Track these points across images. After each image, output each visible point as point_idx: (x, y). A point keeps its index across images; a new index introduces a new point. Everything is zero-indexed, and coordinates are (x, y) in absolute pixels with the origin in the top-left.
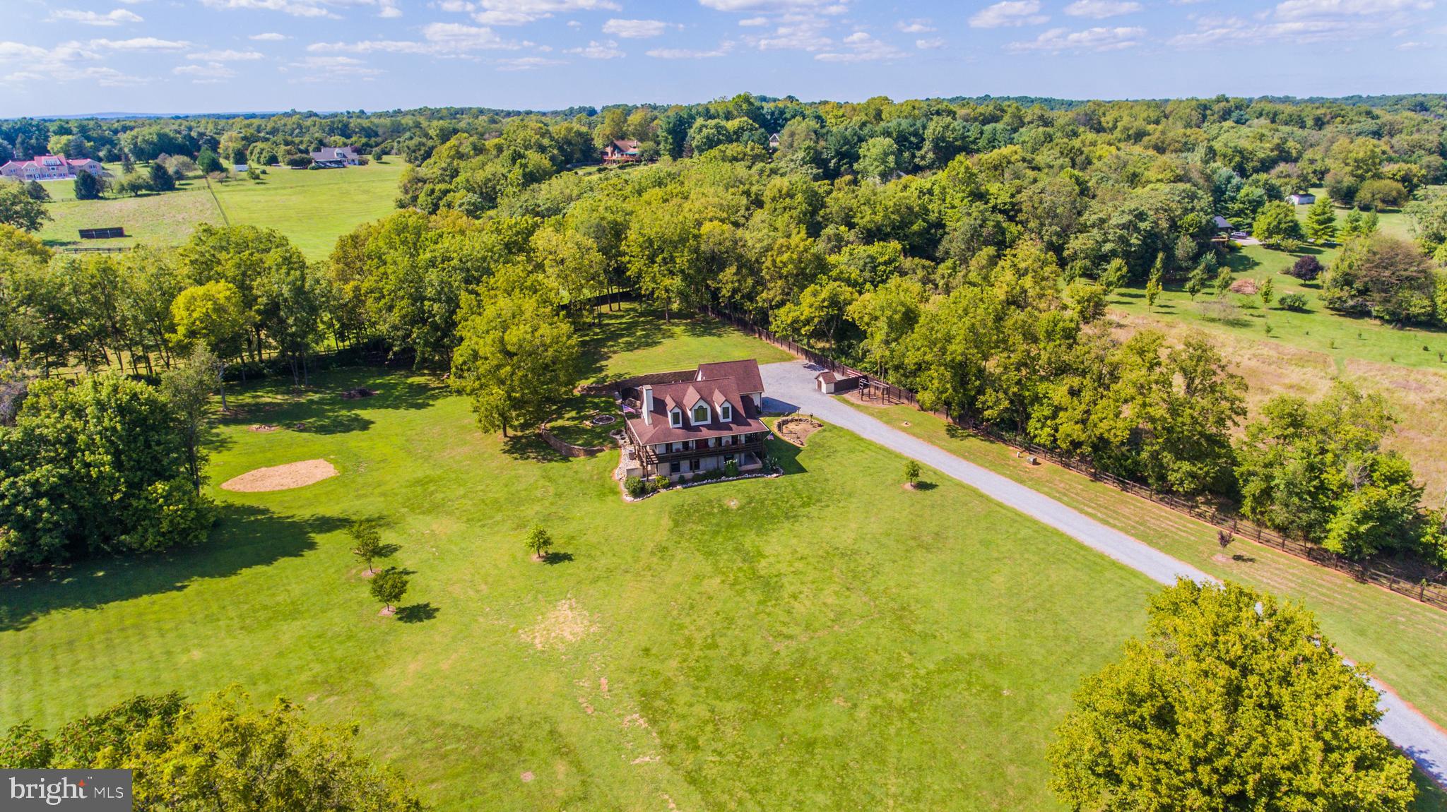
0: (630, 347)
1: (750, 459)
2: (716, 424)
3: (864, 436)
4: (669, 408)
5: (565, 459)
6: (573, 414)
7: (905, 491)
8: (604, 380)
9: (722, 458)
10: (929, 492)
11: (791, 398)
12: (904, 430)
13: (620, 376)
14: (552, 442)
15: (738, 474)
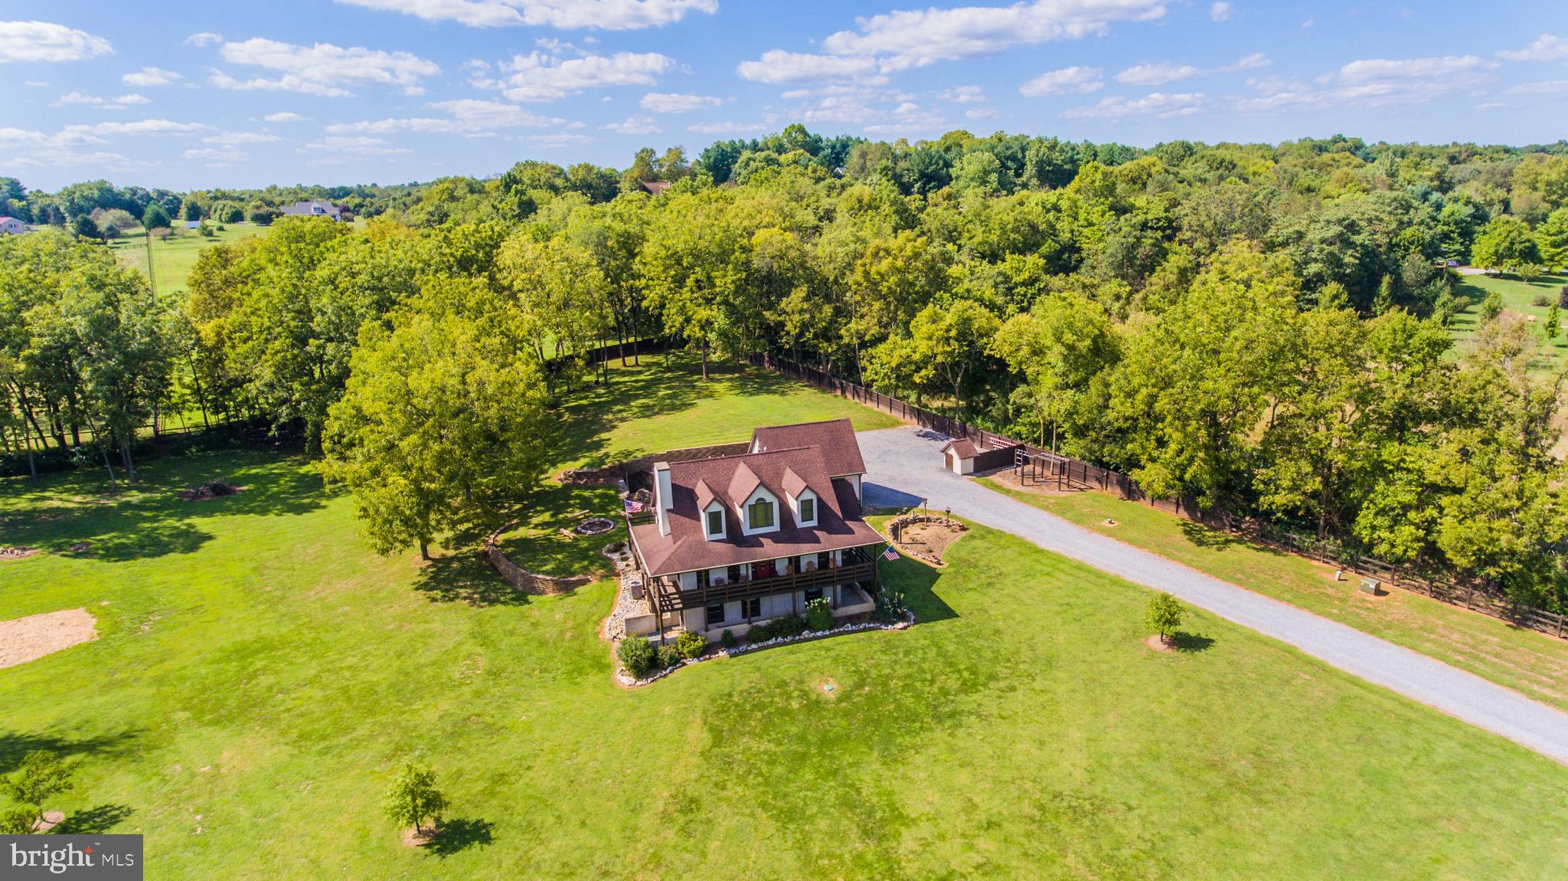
0: (648, 412)
1: (851, 594)
2: (789, 533)
3: (1043, 544)
4: (701, 503)
5: (521, 598)
6: (546, 517)
7: (1152, 655)
8: (602, 461)
9: (801, 594)
10: (1202, 654)
11: (906, 482)
12: (1110, 533)
13: (628, 454)
14: (502, 568)
15: (833, 624)
